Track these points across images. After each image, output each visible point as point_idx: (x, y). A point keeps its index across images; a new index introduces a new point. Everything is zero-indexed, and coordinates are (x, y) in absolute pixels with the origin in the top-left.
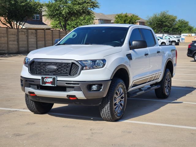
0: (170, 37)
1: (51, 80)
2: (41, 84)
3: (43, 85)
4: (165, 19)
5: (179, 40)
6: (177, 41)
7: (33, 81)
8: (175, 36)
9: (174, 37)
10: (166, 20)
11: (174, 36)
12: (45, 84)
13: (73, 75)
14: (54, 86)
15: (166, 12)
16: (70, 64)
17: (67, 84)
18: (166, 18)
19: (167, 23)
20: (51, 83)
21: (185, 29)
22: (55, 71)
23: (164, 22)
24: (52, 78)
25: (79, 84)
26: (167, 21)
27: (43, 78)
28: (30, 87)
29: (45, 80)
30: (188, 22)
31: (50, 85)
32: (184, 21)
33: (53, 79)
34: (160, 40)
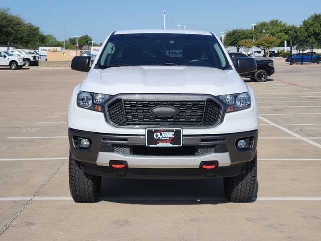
0: (19, 52)
1: (170, 135)
2: (147, 145)
3: (151, 146)
4: (6, 21)
5: (35, 58)
6: (32, 60)
7: (126, 140)
8: (27, 51)
9: (25, 52)
10: (7, 23)
11: (24, 50)
12: (156, 144)
13: (209, 123)
14: (177, 146)
15: (6, 9)
16: (203, 103)
17: (202, 140)
18: (8, 21)
19: (9, 29)
20: (172, 140)
21: (34, 38)
22: (172, 118)
23: (4, 27)
24: (172, 130)
25: (224, 139)
26: (9, 25)
27: (150, 133)
28: (113, 151)
29: (157, 136)
30: (38, 28)
31: (168, 145)
32: (30, 25)
33: (174, 132)
34: (8, 57)
